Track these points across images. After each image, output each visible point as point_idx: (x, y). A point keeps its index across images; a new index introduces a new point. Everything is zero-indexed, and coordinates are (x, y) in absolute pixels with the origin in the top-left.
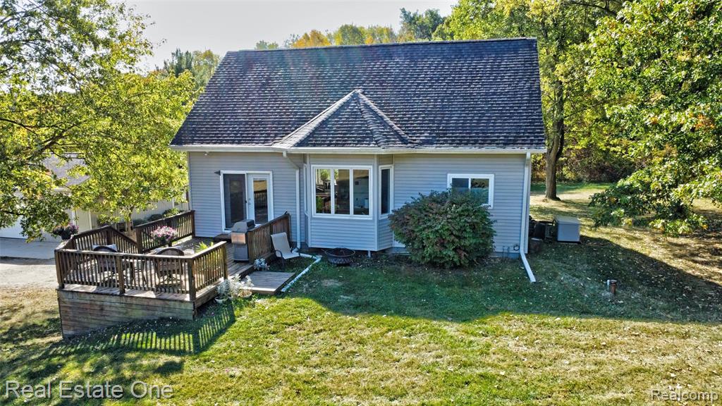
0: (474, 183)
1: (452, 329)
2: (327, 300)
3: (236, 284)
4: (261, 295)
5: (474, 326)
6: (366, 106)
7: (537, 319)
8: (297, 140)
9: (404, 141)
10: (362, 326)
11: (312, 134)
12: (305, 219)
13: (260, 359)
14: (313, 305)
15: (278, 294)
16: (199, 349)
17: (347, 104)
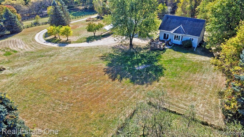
0: (192, 39)
1: (184, 54)
2: (174, 50)
3: (166, 47)
4: (168, 48)
5: (186, 54)
6: (182, 28)
7: (191, 54)
8: (173, 32)
9: (185, 34)
10: (176, 52)
11: (175, 31)
12: (172, 40)
13: (168, 54)
14: (173, 50)
15: (169, 49)
16: (164, 53)
17: (179, 28)
